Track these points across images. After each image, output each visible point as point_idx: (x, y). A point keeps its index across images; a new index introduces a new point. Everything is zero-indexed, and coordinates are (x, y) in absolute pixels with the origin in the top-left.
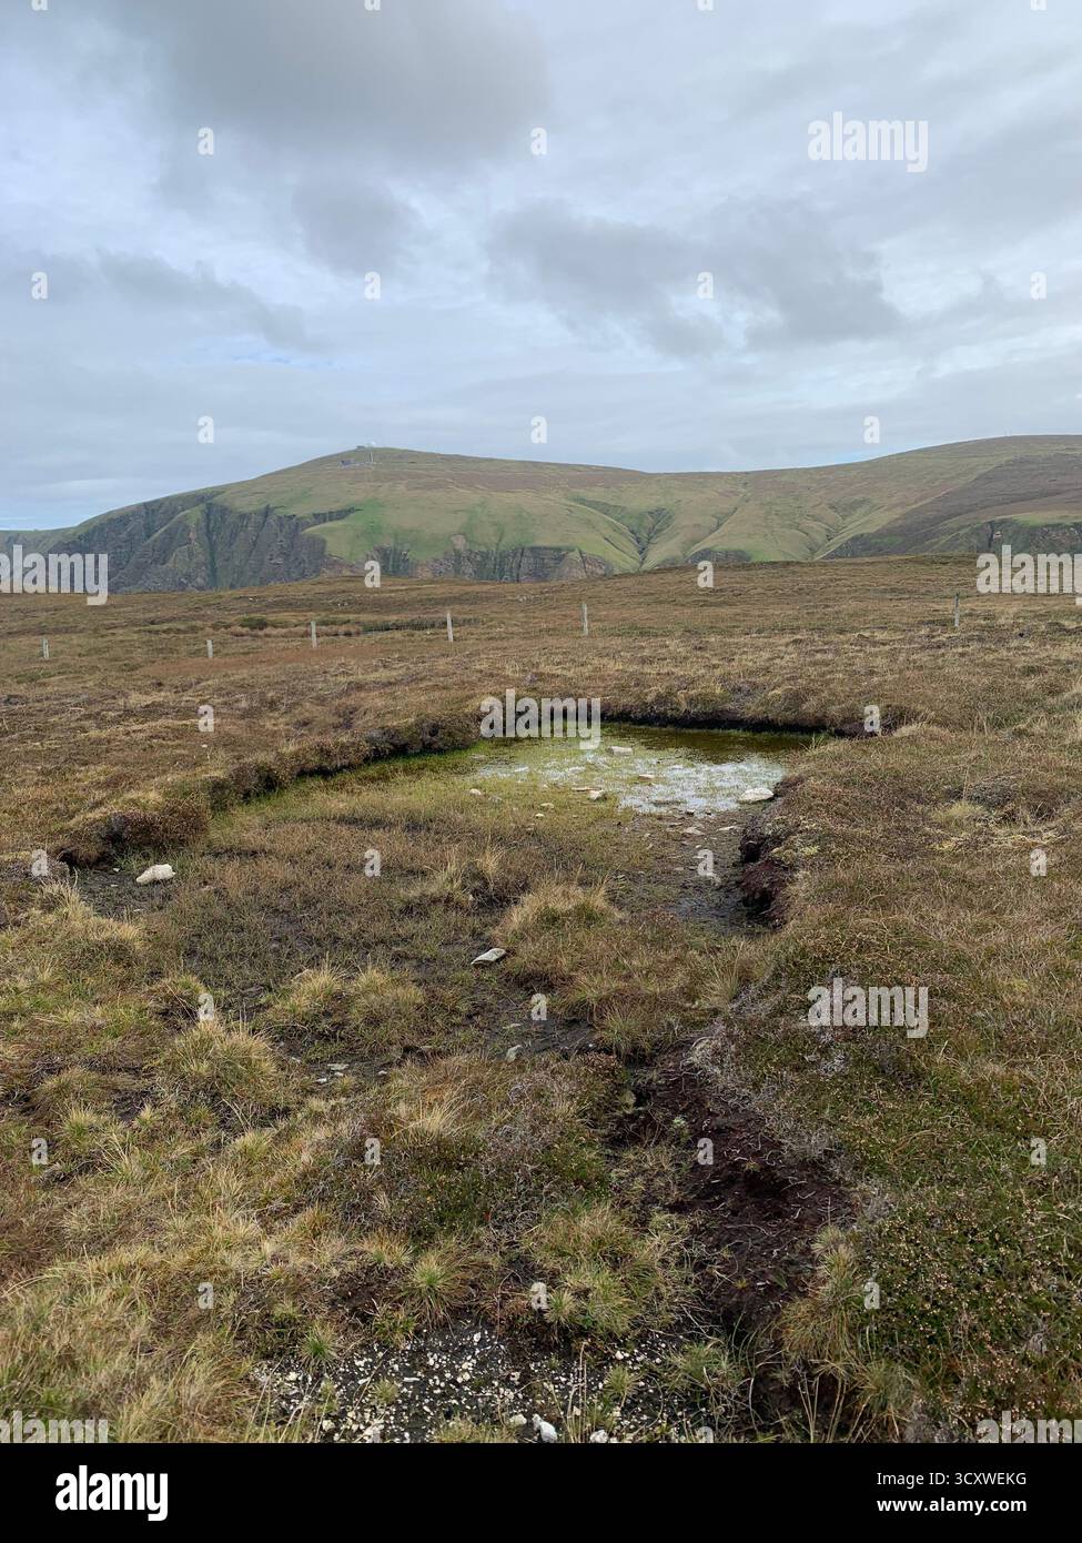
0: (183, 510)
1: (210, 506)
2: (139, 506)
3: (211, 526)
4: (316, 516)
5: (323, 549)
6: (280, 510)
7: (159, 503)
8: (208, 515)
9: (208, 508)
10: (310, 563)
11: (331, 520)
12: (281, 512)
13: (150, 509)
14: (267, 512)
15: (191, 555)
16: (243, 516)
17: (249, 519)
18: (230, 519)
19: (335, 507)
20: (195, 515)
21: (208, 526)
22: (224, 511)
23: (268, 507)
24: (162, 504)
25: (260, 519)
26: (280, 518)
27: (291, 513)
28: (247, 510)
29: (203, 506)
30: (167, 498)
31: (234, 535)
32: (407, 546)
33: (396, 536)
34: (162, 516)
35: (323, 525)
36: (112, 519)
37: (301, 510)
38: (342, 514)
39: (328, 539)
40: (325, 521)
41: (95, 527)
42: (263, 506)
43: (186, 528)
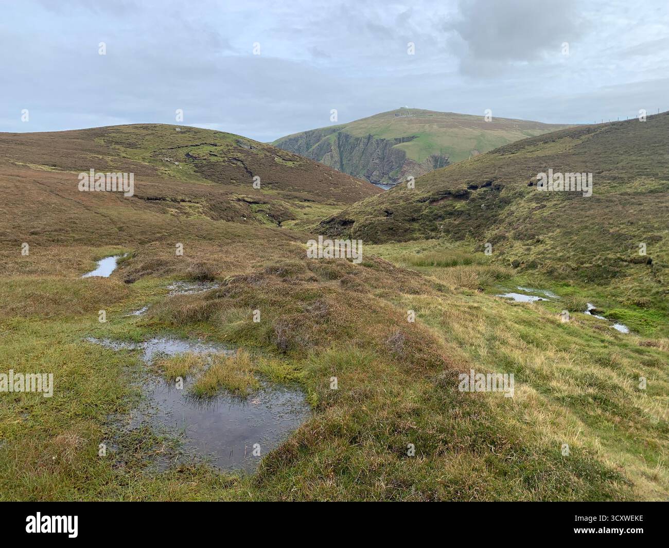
0: (325, 136)
1: (340, 134)
2: (303, 133)
3: (341, 143)
4: (396, 139)
5: (404, 155)
6: (377, 136)
7: (313, 132)
8: (339, 138)
9: (339, 135)
10: (396, 163)
11: (403, 142)
12: (376, 137)
13: (308, 134)
14: (370, 137)
15: (332, 157)
16: (357, 139)
17: (361, 141)
18: (351, 140)
19: (405, 135)
20: (333, 138)
21: (339, 143)
22: (347, 137)
23: (370, 135)
24: (314, 132)
25: (366, 141)
26: (377, 140)
27: (383, 138)
28: (360, 136)
29: (336, 134)
30: (316, 130)
31: (353, 148)
32: (447, 155)
33: (441, 151)
34: (314, 139)
35: (400, 144)
36: (290, 140)
37: (388, 137)
38: (410, 139)
39: (406, 150)
40: (400, 142)
41: (283, 142)
42: (367, 134)
43: (329, 144)
